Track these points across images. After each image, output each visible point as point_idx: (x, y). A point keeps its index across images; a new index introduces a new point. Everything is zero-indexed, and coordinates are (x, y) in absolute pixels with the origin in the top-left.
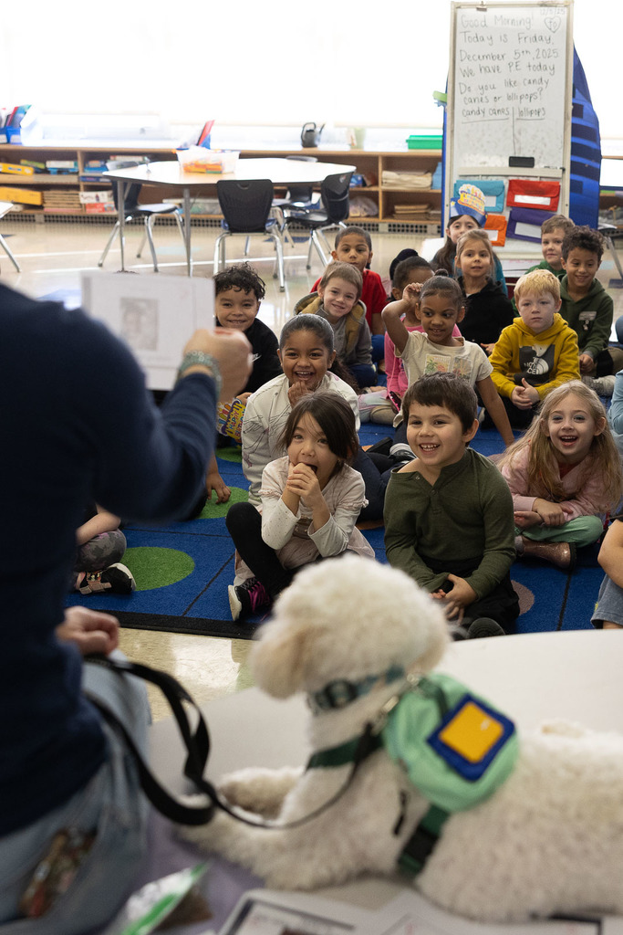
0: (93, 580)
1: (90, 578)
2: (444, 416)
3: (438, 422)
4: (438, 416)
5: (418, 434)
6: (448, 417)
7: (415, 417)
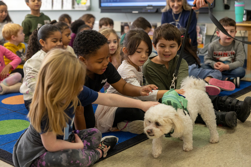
5: (164, 51)
6: (176, 44)
7: (163, 44)
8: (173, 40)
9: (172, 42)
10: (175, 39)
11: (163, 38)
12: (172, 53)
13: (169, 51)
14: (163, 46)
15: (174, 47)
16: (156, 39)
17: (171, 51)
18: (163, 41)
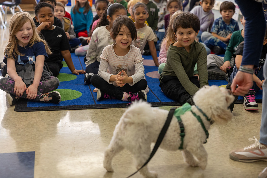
0: (46, 96)
1: (45, 96)
2: (191, 31)
3: (189, 33)
4: (190, 31)
5: (183, 38)
6: (193, 31)
7: (181, 32)
8: (190, 27)
9: (188, 30)
10: (191, 27)
11: (180, 27)
12: (190, 39)
13: (187, 38)
14: (182, 34)
15: (191, 33)
16: (175, 28)
17: (189, 37)
18: (180, 30)
